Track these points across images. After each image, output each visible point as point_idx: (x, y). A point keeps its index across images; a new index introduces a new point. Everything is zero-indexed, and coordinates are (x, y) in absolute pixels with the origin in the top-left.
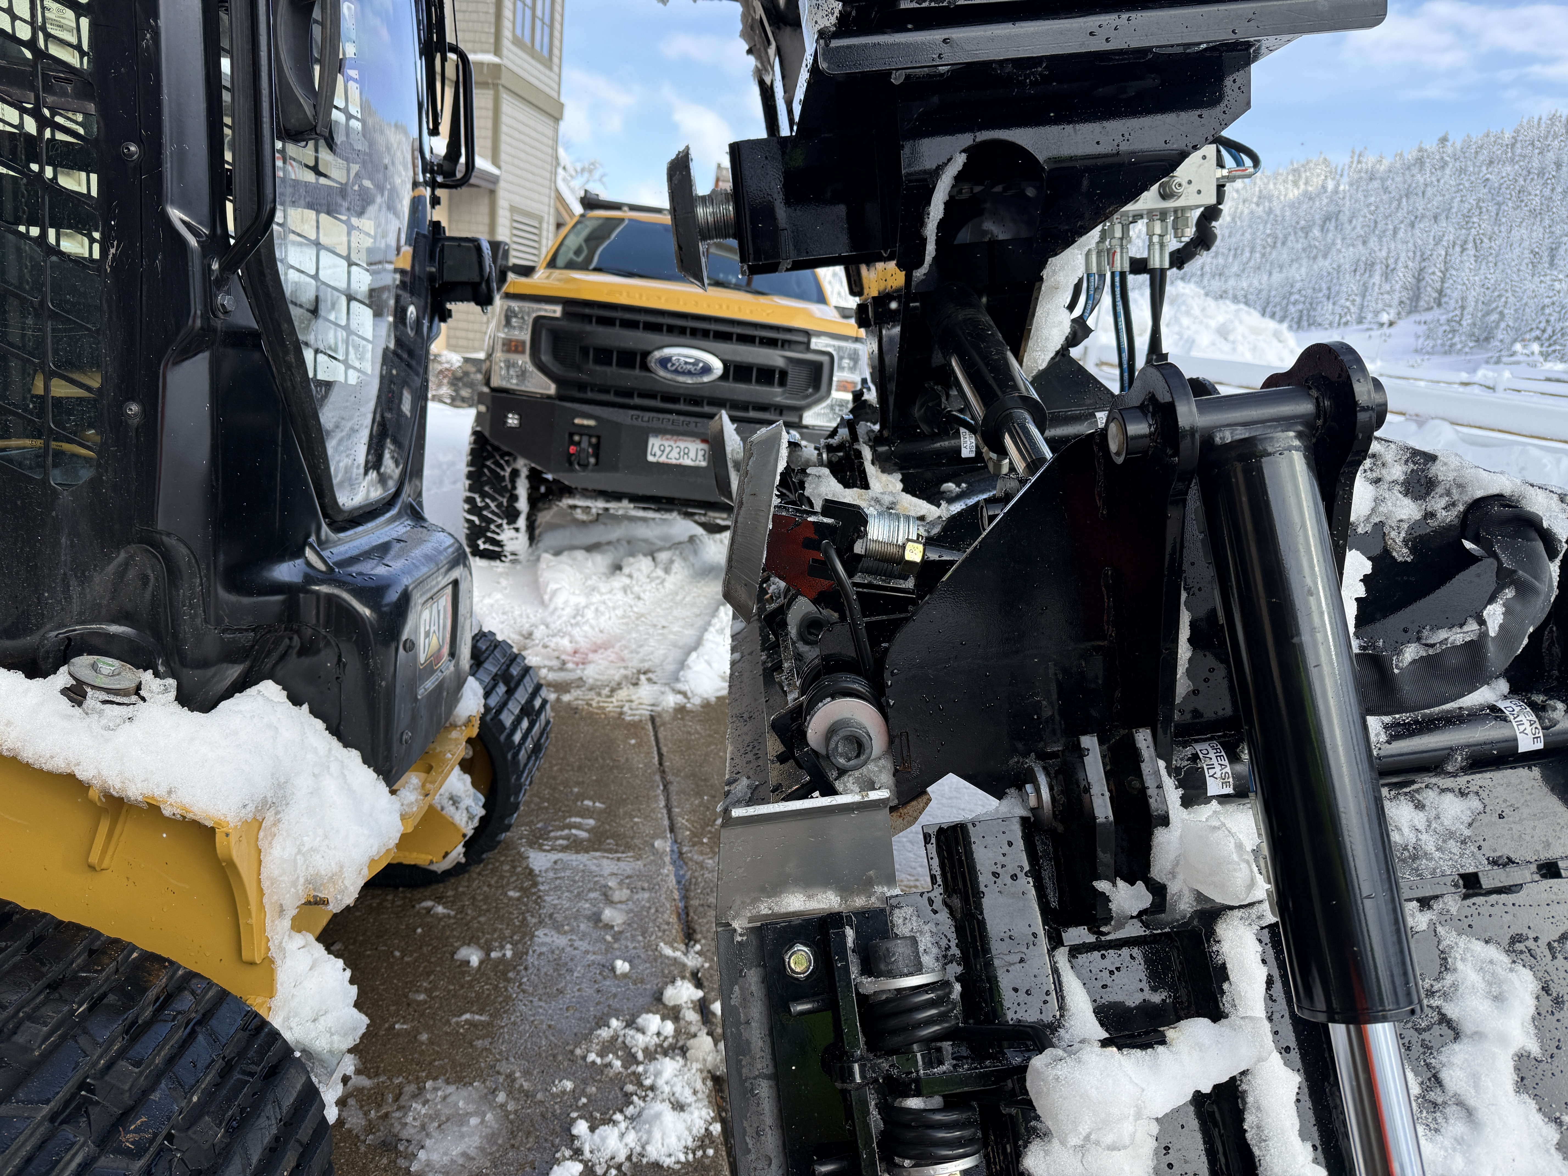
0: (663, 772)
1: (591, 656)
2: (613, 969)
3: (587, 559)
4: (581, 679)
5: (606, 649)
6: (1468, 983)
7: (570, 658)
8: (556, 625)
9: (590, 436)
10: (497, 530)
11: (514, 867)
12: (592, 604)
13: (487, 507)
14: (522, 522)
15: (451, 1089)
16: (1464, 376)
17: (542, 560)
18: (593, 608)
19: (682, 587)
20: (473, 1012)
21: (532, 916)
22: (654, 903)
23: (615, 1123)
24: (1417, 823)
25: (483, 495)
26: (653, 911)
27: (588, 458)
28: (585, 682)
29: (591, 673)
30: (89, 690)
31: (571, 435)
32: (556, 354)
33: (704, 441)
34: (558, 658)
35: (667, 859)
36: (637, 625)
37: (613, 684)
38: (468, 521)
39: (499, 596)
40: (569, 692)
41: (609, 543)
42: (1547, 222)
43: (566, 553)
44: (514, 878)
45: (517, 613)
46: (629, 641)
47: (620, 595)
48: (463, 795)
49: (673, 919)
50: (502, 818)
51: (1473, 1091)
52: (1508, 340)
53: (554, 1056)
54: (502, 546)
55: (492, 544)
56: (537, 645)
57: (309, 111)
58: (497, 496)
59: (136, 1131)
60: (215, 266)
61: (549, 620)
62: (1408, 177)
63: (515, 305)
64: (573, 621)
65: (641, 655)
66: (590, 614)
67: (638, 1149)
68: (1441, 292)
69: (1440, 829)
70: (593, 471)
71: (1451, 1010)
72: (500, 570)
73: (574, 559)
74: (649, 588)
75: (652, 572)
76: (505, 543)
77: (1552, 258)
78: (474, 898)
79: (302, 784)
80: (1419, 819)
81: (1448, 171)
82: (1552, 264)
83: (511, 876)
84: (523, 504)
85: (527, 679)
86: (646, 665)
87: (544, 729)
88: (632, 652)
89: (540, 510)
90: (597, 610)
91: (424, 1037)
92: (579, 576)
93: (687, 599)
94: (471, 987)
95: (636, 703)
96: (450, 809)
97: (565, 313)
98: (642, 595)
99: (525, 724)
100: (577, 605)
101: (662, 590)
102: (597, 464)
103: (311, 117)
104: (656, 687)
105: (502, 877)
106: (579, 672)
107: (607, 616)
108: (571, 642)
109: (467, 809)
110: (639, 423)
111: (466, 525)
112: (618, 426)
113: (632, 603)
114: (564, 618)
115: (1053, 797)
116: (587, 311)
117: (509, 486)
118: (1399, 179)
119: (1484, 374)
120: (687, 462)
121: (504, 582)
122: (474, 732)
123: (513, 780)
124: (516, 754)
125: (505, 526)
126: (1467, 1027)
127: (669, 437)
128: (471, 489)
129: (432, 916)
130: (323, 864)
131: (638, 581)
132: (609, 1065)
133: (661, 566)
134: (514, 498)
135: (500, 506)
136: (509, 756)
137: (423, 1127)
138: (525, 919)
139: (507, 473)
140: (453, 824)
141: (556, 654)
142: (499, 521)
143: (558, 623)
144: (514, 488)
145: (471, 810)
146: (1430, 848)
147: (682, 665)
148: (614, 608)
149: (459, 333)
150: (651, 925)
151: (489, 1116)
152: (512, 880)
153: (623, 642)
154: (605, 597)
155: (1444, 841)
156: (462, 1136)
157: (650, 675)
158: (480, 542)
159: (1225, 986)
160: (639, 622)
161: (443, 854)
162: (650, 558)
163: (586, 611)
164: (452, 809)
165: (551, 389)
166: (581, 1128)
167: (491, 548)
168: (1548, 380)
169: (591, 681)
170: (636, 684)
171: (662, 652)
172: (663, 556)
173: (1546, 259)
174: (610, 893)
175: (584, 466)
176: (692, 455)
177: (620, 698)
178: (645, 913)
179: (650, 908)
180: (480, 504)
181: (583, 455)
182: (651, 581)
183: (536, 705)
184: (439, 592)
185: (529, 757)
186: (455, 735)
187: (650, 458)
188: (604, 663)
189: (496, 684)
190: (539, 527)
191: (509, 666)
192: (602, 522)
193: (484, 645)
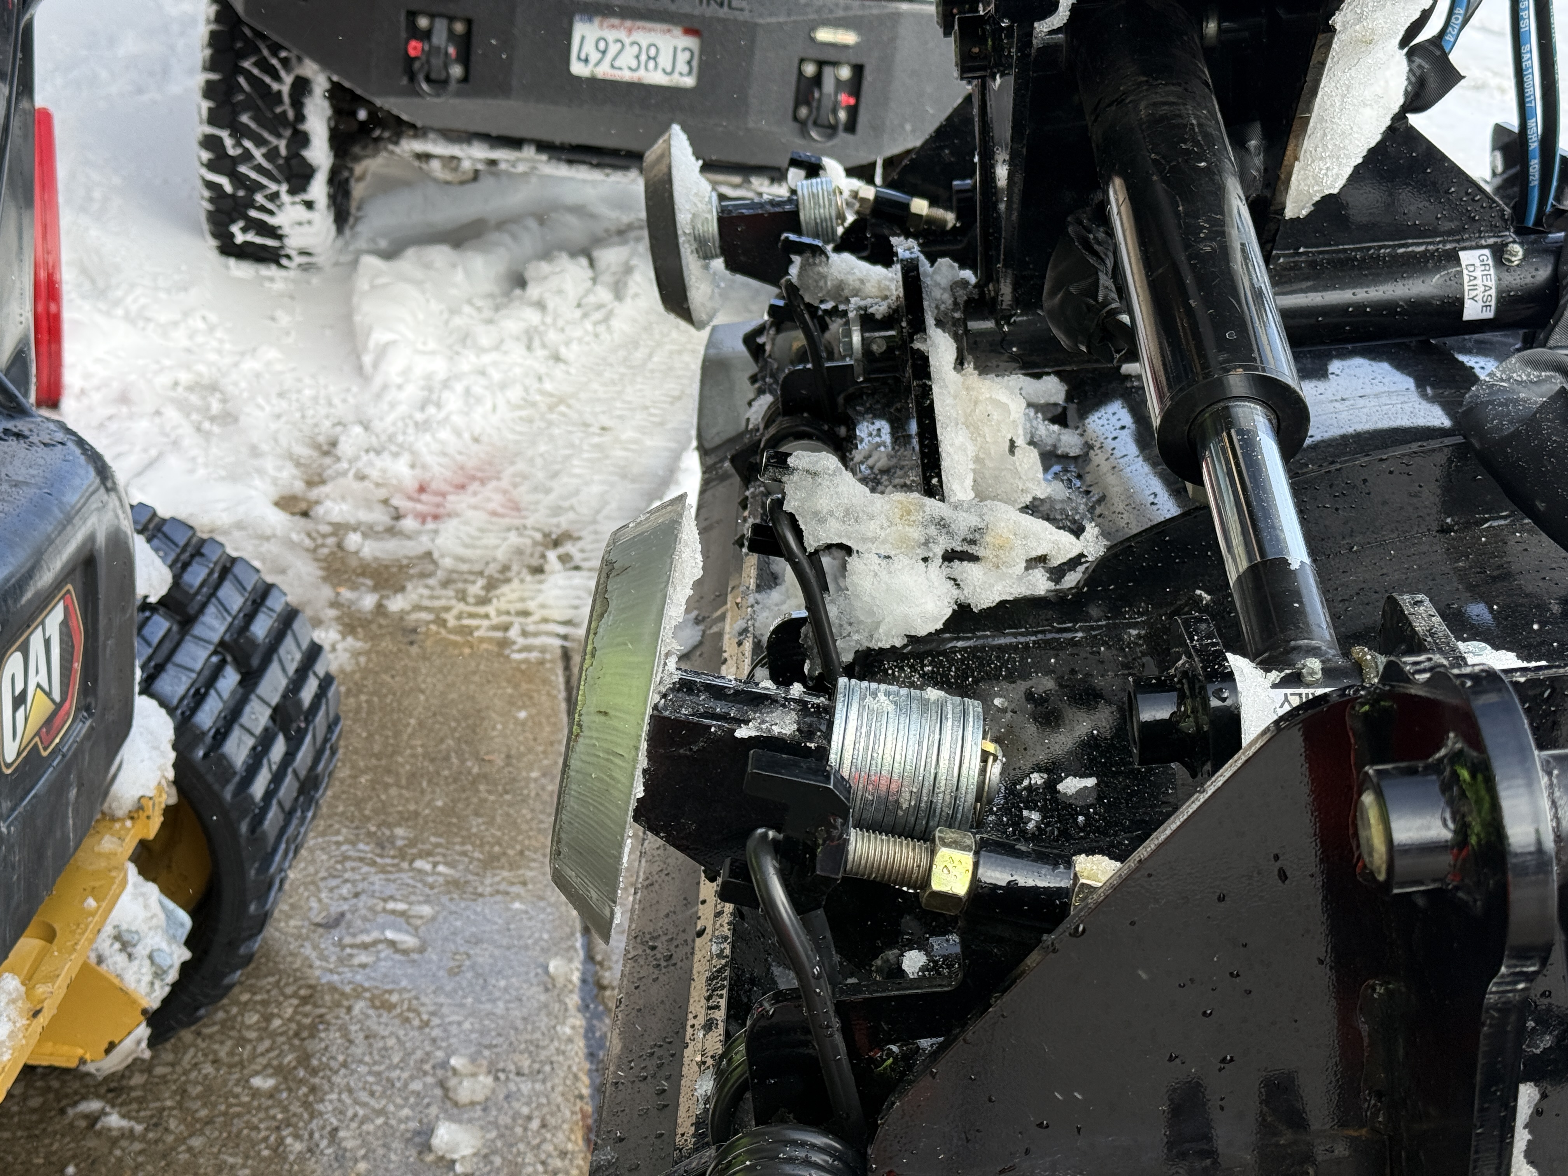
1: (454, 501)
3: (454, 266)
4: (429, 554)
5: (483, 482)
7: (409, 505)
8: (385, 424)
9: (451, 19)
10: (269, 206)
11: (268, 1018)
12: (458, 377)
13: (247, 156)
14: (318, 189)
17: (361, 269)
18: (459, 387)
19: (648, 328)
21: (297, 1137)
22: (539, 1106)
25: (239, 132)
26: (535, 1124)
27: (446, 66)
28: (434, 562)
29: (448, 541)
31: (412, 15)
33: (689, 31)
34: (385, 502)
36: (550, 424)
37: (492, 570)
38: (209, 185)
39: (272, 354)
40: (402, 589)
41: (501, 225)
43: (411, 253)
44: (267, 1043)
45: (308, 392)
46: (531, 460)
47: (517, 352)
48: (144, 928)
50: (233, 945)
54: (280, 237)
55: (258, 234)
56: (344, 474)
58: (266, 135)
61: (371, 411)
64: (419, 416)
65: (552, 496)
66: (453, 401)
70: (459, 94)
72: (279, 286)
73: (428, 266)
74: (578, 333)
75: (588, 292)
76: (286, 231)
78: (183, 1092)
83: (261, 1039)
84: (319, 152)
85: (288, 643)
86: (564, 522)
87: (326, 740)
88: (535, 489)
89: (357, 159)
90: (467, 392)
92: (435, 306)
93: (655, 359)
95: (536, 617)
96: (116, 960)
98: (563, 351)
99: (279, 749)
100: (429, 377)
101: (605, 336)
102: (465, 79)
105: (242, 1041)
106: (425, 539)
107: (489, 405)
108: (413, 466)
109: (151, 957)
111: (207, 194)
113: (543, 370)
114: (402, 409)
117: (291, 114)
120: (656, 77)
121: (284, 319)
122: (152, 827)
123: (253, 872)
124: (258, 819)
125: (285, 198)
127: (616, 21)
128: (213, 119)
129: (99, 1134)
131: (556, 316)
133: (607, 278)
134: (301, 139)
135: (272, 154)
136: (244, 828)
138: (281, 1141)
139: (285, 88)
140: (124, 992)
141: (382, 493)
142: (273, 187)
143: (390, 419)
144: (301, 117)
145: (158, 959)
148: (503, 386)
150: (529, 1158)
152: (261, 1048)
153: (521, 466)
154: (487, 359)
157: (569, 548)
158: (235, 229)
160: (554, 416)
161: (105, 1045)
162: (584, 261)
163: (446, 395)
164: (120, 959)
167: (259, 240)
169: (447, 562)
170: (538, 570)
171: (596, 489)
172: (611, 257)
174: (452, 1082)
175: (440, 84)
176: (665, 61)
177: (503, 605)
178: (519, 1130)
179: (529, 1118)
180: (231, 152)
181: (437, 62)
182: (585, 315)
183: (307, 694)
184: (44, 603)
185: (289, 815)
186: (108, 843)
187: (577, 68)
188: (478, 518)
189: (216, 673)
190: (358, 190)
191: (250, 618)
192: (487, 183)
193: (196, 576)
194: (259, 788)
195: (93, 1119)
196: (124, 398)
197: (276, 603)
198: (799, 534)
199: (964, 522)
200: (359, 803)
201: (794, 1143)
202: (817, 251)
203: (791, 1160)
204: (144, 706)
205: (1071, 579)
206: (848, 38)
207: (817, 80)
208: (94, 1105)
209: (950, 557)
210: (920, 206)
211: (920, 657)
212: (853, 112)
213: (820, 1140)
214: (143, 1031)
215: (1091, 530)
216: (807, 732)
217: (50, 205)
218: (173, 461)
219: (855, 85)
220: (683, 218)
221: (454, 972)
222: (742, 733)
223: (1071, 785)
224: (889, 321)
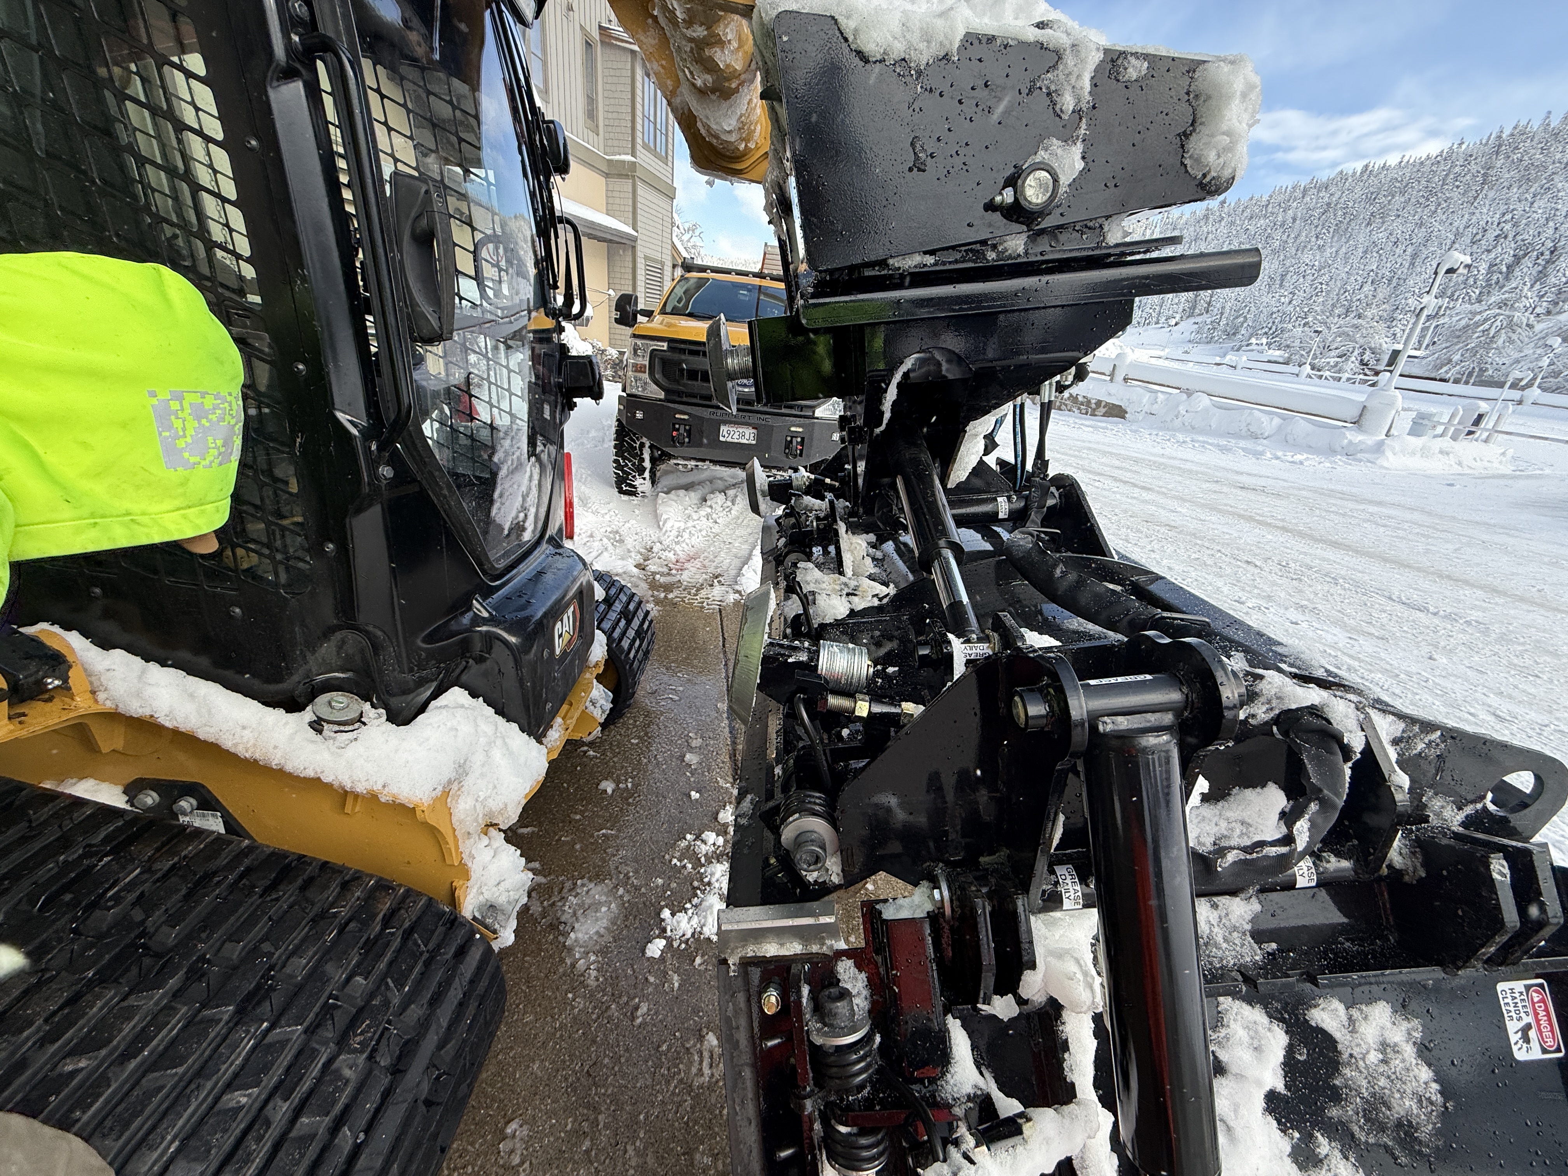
0: (725, 652)
1: (686, 565)
2: (690, 796)
3: (686, 496)
4: (679, 581)
5: (695, 559)
6: (1237, 1037)
7: (674, 566)
8: (666, 542)
9: (685, 425)
10: (633, 479)
11: (635, 722)
12: (687, 528)
13: (627, 465)
14: (647, 474)
15: (592, 885)
16: (1218, 360)
17: (659, 497)
18: (688, 531)
19: (742, 514)
20: (607, 829)
21: (645, 757)
22: (716, 748)
23: (686, 910)
24: (1211, 919)
25: (624, 458)
26: (715, 754)
27: (684, 439)
28: (681, 583)
29: (685, 577)
30: (325, 724)
31: (674, 425)
32: (665, 374)
33: (753, 428)
34: (667, 566)
35: (725, 715)
36: (714, 542)
37: (698, 585)
38: (616, 473)
39: (633, 522)
40: (672, 591)
41: (699, 483)
42: (1282, 257)
43: (673, 492)
44: (635, 729)
45: (644, 533)
46: (709, 553)
47: (704, 521)
48: (599, 698)
49: (727, 759)
50: (625, 701)
51: (1232, 1114)
52: (1247, 335)
53: (653, 859)
54: (636, 488)
55: (630, 487)
56: (655, 557)
57: (435, 324)
58: (632, 459)
59: (362, 1033)
60: (374, 447)
61: (662, 538)
62: (1197, 228)
63: (639, 342)
64: (676, 540)
65: (715, 564)
66: (686, 535)
67: (699, 929)
68: (1209, 304)
69: (1228, 923)
70: (687, 447)
71: (1223, 1056)
72: (635, 502)
73: (678, 496)
74: (722, 515)
75: (724, 503)
76: (638, 486)
77: (1282, 281)
78: (611, 744)
79: (478, 758)
80: (1214, 916)
81: (1223, 223)
82: (1281, 285)
83: (633, 728)
84: (647, 464)
85: (640, 610)
86: (718, 572)
87: (651, 639)
88: (710, 562)
89: (658, 465)
90: (690, 532)
91: (578, 847)
92: (680, 507)
94: (607, 809)
95: (711, 599)
97: (669, 347)
98: (717, 520)
99: (637, 643)
100: (679, 528)
101: (730, 516)
102: (689, 442)
103: (437, 329)
104: (723, 588)
105: (628, 729)
106: (678, 576)
107: (696, 537)
108: (675, 555)
109: (601, 707)
110: (715, 417)
111: (615, 476)
112: (702, 419)
113: (712, 526)
114: (671, 538)
115: (953, 910)
116: (682, 346)
117: (639, 453)
118: (1192, 229)
119: (1230, 358)
120: (745, 441)
121: (637, 512)
122: (601, 669)
123: (631, 680)
124: (632, 665)
125: (638, 477)
126: (1233, 1068)
127: (732, 425)
128: (617, 454)
129: (587, 757)
130: (494, 805)
131: (715, 510)
132: (684, 867)
134: (643, 460)
135: (634, 464)
136: (627, 667)
137: (575, 914)
138: (640, 759)
139: (637, 446)
140: (594, 718)
141: (666, 563)
142: (634, 474)
143: (668, 541)
144: (642, 454)
145: (603, 707)
146: (1220, 939)
147: (739, 574)
148: (700, 531)
149: (616, 337)
150: (713, 764)
151: (613, 905)
152: (633, 731)
153: (705, 555)
154: (696, 523)
155: (1230, 934)
156: (597, 920)
157: (720, 579)
158: (623, 486)
159: (1066, 1055)
160: (715, 540)
161: (589, 733)
162: (723, 494)
163: (684, 533)
164: (592, 709)
165: (662, 395)
166: (666, 914)
167: (630, 489)
168: (1269, 362)
169: (685, 583)
170: (711, 586)
171: (728, 562)
172: (731, 493)
173: (1278, 282)
174: (690, 741)
175: (682, 444)
176: (747, 437)
177: (702, 596)
178: (710, 755)
179: (713, 752)
180: (622, 464)
181: (681, 438)
182: (723, 510)
183: (645, 626)
184: (567, 606)
185: (640, 663)
186: (588, 675)
187: (722, 439)
188: (694, 570)
189: (619, 620)
190: (658, 474)
191: (628, 604)
192: (695, 471)
193: (613, 591)
194: (632, 655)
195: (585, 752)
196: (591, 536)
197: (636, 599)
198: (801, 588)
199: (853, 584)
200: (660, 656)
201: (810, 796)
202: (799, 496)
203: (810, 802)
204: (597, 632)
205: (885, 601)
206: (800, 430)
207: (791, 442)
208: (586, 748)
209: (848, 595)
210: (828, 481)
211: (838, 625)
212: (801, 451)
213: (818, 795)
214: (599, 728)
215: (892, 586)
216: (811, 659)
217: (570, 480)
218: (605, 554)
219: (802, 443)
220: (758, 485)
221: (690, 708)
222: (790, 660)
223: (891, 670)
224: (825, 518)
